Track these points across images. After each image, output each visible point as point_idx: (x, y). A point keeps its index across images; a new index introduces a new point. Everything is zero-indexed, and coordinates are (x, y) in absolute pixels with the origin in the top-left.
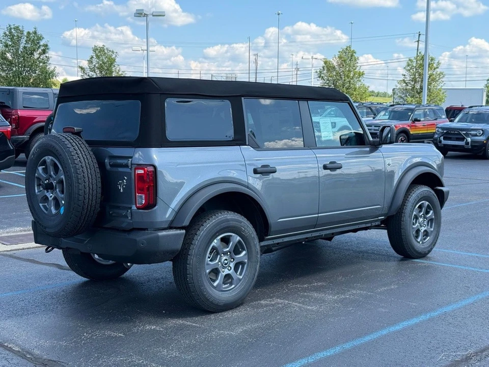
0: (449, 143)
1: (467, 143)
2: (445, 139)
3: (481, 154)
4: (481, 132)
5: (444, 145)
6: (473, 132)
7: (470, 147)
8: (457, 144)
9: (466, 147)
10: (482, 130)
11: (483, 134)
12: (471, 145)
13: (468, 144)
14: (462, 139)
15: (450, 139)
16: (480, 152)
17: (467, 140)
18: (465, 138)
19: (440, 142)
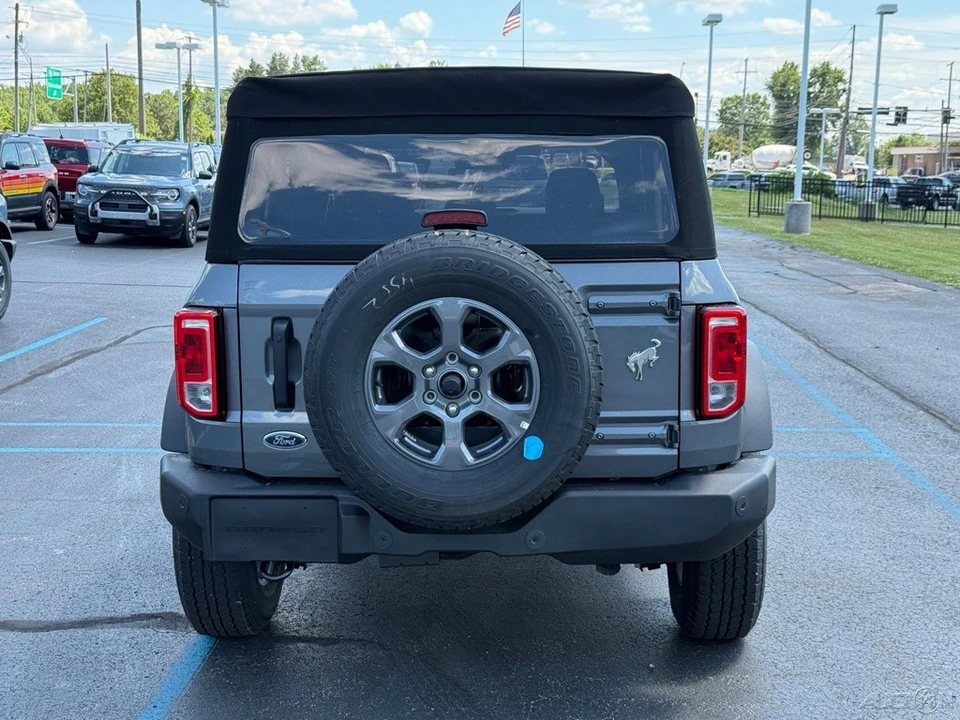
0: (115, 217)
1: (153, 216)
2: (104, 206)
3: (178, 237)
4: (177, 194)
5: (102, 219)
6: (159, 193)
7: (159, 224)
8: (131, 218)
9: (151, 223)
10: (178, 190)
11: (179, 197)
12: (161, 221)
13: (156, 218)
14: (143, 207)
15: (115, 207)
16: (177, 233)
17: (152, 210)
18: (147, 205)
19: (95, 213)
